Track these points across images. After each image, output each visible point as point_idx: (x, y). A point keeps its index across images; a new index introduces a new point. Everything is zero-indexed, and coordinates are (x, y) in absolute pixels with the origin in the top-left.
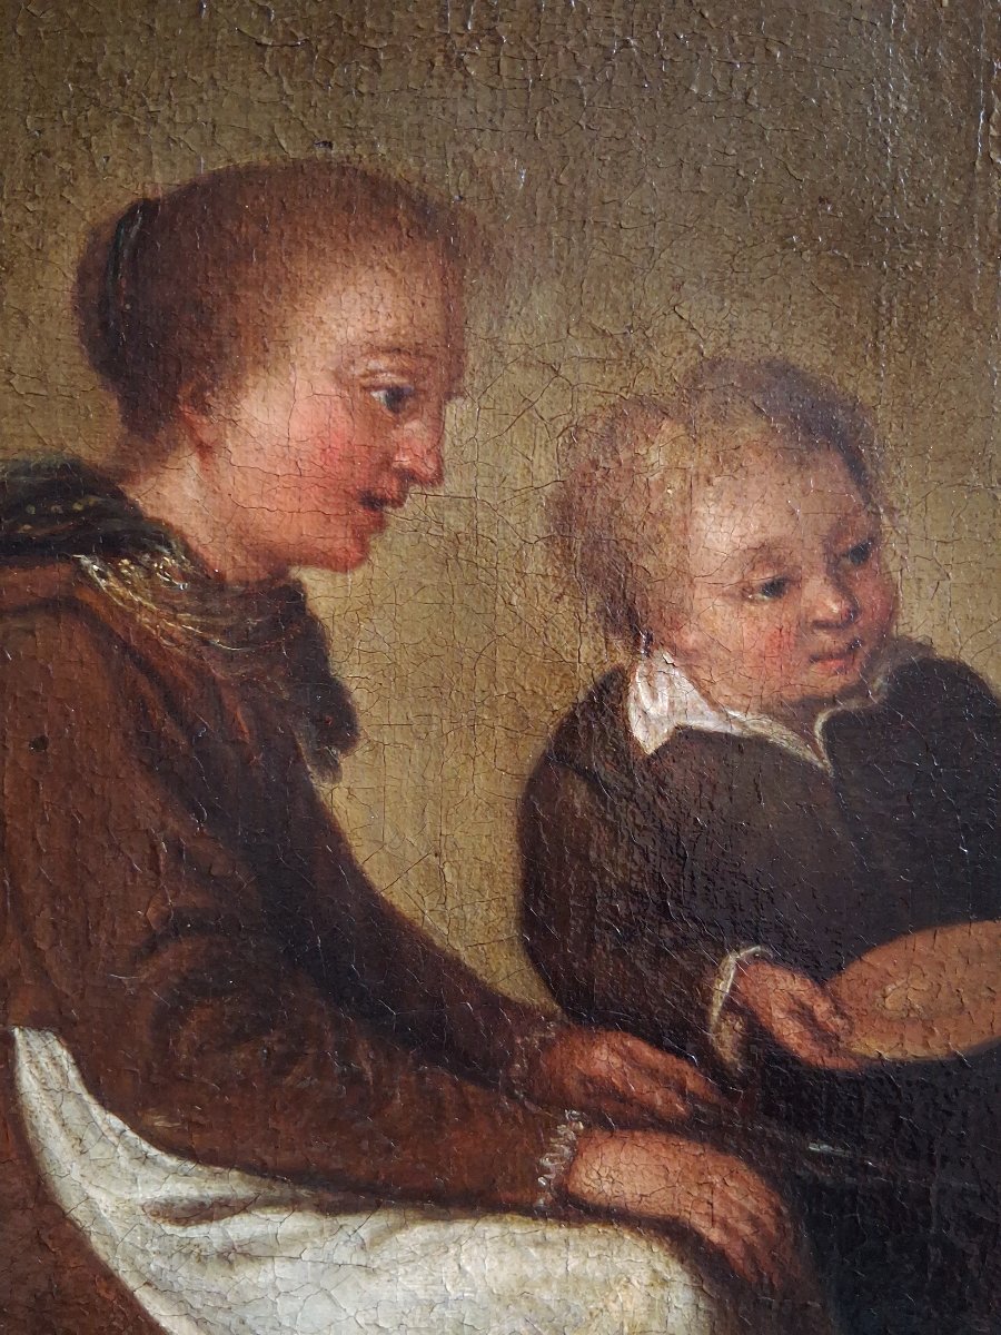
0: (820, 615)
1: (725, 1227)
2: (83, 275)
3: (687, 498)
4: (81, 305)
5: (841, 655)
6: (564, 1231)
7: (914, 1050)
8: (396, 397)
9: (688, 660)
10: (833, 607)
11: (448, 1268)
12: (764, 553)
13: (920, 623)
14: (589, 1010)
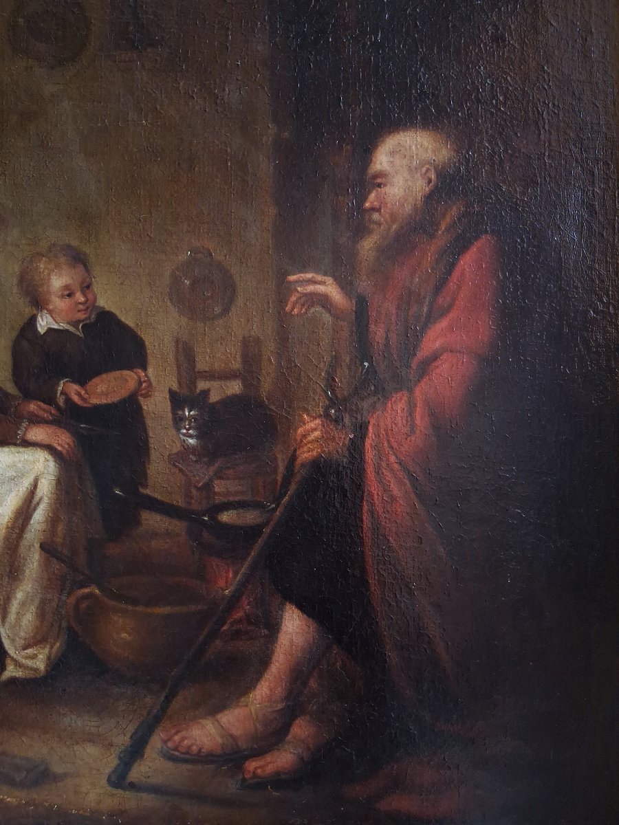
0: (80, 301)
1: (62, 446)
3: (49, 275)
5: (84, 310)
6: (24, 449)
7: (104, 401)
9: (50, 312)
10: (83, 299)
12: (66, 287)
13: (102, 302)
14: (28, 395)
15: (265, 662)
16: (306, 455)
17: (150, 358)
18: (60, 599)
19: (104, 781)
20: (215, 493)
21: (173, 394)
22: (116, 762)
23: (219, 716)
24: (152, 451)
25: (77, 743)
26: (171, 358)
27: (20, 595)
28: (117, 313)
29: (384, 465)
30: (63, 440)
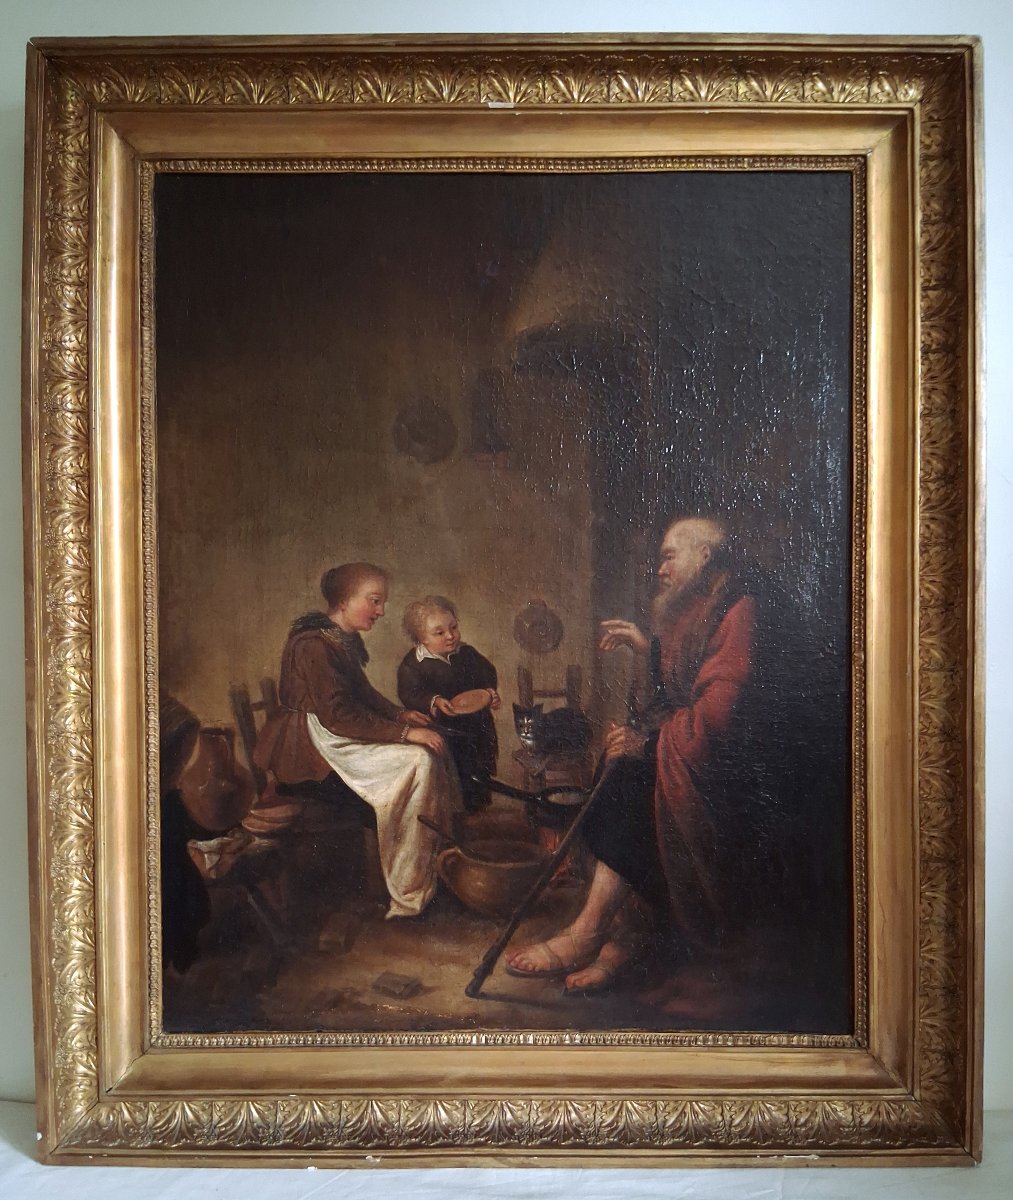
0: (448, 638)
1: (434, 745)
2: (322, 581)
3: (425, 618)
4: (322, 586)
5: (451, 645)
6: (406, 746)
7: (465, 712)
8: (376, 602)
9: (426, 646)
10: (450, 637)
11: (384, 753)
12: (438, 628)
13: (464, 639)
14: (410, 707)
15: (582, 903)
16: (614, 752)
17: (499, 681)
18: (432, 857)
19: (463, 992)
20: (546, 781)
21: (515, 707)
22: (472, 978)
23: (549, 942)
24: (500, 749)
25: (443, 964)
26: (514, 682)
27: (402, 854)
28: (476, 648)
29: (670, 761)
30: (434, 739)
